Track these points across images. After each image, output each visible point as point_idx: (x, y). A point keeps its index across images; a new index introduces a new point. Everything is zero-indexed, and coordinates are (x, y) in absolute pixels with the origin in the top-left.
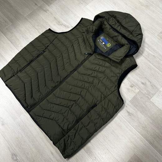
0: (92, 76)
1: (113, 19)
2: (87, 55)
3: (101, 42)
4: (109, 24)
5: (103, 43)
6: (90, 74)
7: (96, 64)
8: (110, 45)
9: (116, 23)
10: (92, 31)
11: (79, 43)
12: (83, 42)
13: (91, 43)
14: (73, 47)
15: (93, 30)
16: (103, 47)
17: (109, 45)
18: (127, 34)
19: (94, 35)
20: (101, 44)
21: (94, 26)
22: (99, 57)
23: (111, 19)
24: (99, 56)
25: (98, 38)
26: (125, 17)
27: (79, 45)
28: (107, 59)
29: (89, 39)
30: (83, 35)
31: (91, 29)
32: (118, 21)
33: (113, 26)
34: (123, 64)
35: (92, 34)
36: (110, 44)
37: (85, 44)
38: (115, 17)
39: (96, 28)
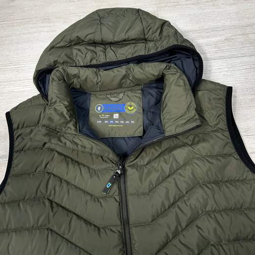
0: (186, 227)
1: (79, 50)
2: (115, 187)
3: (108, 119)
4: (81, 66)
5: (116, 116)
6: (177, 228)
7: (159, 183)
8: (132, 104)
9: (92, 51)
10: (63, 121)
11: (61, 180)
12: (71, 166)
13: (92, 149)
14: (58, 204)
15: (62, 115)
16: (125, 124)
17: (131, 106)
18: (140, 50)
19: (76, 123)
20: (114, 123)
21: (55, 102)
22: (146, 160)
23: (74, 55)
24: (143, 159)
25: (92, 119)
26: (98, 22)
27: (68, 183)
28: (165, 145)
29: (77, 144)
30: (52, 150)
31: (56, 118)
32: (94, 43)
33: (94, 62)
34: (205, 116)
35: (71, 125)
36: (129, 103)
37: (79, 163)
38: (79, 42)
39: (66, 103)
